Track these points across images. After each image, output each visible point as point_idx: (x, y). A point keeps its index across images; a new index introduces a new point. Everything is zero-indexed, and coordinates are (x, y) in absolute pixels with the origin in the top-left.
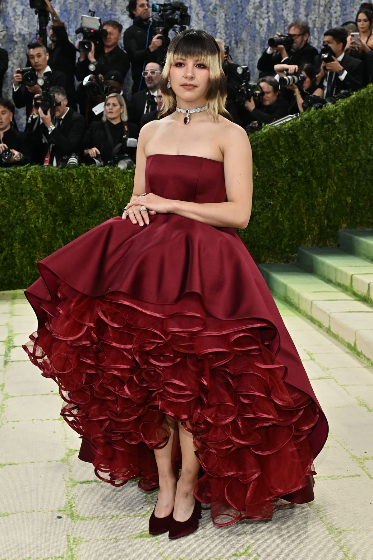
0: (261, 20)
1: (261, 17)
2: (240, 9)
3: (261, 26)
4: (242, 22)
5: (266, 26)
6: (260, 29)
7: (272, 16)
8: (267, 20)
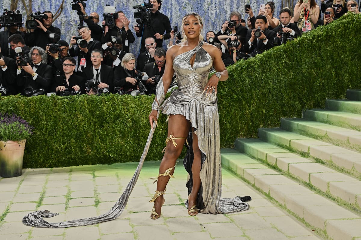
0: (212, 11)
1: (212, 10)
2: (200, 5)
3: (212, 14)
4: (201, 12)
5: (215, 14)
6: (211, 16)
7: (218, 9)
8: (215, 11)
